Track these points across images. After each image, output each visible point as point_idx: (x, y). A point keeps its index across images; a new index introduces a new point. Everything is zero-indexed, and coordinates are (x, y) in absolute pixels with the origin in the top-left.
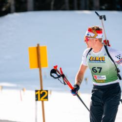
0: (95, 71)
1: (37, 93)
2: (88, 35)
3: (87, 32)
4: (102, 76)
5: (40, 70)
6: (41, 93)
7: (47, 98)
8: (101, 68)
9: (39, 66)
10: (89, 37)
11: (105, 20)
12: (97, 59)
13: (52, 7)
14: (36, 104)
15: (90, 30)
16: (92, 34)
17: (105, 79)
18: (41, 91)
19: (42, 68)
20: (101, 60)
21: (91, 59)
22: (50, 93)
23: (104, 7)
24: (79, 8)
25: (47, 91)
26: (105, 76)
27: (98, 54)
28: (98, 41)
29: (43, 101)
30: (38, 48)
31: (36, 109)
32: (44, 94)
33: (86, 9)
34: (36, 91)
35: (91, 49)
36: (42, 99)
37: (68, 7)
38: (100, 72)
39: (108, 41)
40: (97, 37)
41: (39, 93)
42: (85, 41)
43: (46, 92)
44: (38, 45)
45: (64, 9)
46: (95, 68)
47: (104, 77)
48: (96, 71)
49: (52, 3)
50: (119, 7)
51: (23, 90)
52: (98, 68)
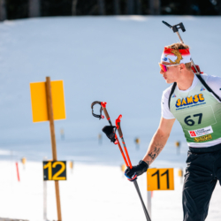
0: (190, 123)
1: (46, 167)
2: (166, 59)
3: (163, 55)
4: (206, 129)
5: (52, 124)
6: (54, 165)
7: (64, 175)
8: (200, 115)
9: (50, 117)
10: (168, 64)
11: (184, 30)
12: (189, 101)
13: (74, 9)
14: (45, 186)
15: (168, 51)
16: (173, 58)
17: (211, 131)
18: (53, 162)
19: (55, 121)
20: (196, 100)
21: (179, 104)
22: (72, 166)
23: (168, 9)
24: (124, 11)
25: (65, 162)
26: (210, 127)
27: (187, 91)
28: (185, 69)
29: (57, 181)
30: (47, 85)
31: (45, 194)
32: (59, 167)
33: (135, 13)
34: (45, 163)
35: (175, 84)
36: (55, 177)
37: (102, 10)
38: (199, 122)
39: (197, 67)
40: (181, 62)
41: (49, 165)
42: (162, 71)
43: (63, 164)
44: (48, 78)
45: (96, 14)
46: (189, 117)
47: (209, 130)
48: (193, 123)
49: (75, 3)
50: (195, 8)
51: (22, 161)
52: (195, 116)
